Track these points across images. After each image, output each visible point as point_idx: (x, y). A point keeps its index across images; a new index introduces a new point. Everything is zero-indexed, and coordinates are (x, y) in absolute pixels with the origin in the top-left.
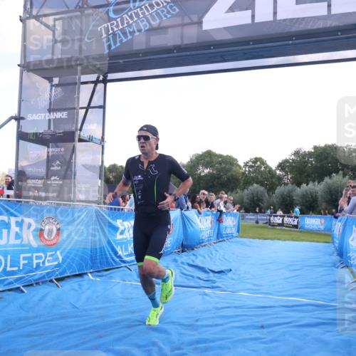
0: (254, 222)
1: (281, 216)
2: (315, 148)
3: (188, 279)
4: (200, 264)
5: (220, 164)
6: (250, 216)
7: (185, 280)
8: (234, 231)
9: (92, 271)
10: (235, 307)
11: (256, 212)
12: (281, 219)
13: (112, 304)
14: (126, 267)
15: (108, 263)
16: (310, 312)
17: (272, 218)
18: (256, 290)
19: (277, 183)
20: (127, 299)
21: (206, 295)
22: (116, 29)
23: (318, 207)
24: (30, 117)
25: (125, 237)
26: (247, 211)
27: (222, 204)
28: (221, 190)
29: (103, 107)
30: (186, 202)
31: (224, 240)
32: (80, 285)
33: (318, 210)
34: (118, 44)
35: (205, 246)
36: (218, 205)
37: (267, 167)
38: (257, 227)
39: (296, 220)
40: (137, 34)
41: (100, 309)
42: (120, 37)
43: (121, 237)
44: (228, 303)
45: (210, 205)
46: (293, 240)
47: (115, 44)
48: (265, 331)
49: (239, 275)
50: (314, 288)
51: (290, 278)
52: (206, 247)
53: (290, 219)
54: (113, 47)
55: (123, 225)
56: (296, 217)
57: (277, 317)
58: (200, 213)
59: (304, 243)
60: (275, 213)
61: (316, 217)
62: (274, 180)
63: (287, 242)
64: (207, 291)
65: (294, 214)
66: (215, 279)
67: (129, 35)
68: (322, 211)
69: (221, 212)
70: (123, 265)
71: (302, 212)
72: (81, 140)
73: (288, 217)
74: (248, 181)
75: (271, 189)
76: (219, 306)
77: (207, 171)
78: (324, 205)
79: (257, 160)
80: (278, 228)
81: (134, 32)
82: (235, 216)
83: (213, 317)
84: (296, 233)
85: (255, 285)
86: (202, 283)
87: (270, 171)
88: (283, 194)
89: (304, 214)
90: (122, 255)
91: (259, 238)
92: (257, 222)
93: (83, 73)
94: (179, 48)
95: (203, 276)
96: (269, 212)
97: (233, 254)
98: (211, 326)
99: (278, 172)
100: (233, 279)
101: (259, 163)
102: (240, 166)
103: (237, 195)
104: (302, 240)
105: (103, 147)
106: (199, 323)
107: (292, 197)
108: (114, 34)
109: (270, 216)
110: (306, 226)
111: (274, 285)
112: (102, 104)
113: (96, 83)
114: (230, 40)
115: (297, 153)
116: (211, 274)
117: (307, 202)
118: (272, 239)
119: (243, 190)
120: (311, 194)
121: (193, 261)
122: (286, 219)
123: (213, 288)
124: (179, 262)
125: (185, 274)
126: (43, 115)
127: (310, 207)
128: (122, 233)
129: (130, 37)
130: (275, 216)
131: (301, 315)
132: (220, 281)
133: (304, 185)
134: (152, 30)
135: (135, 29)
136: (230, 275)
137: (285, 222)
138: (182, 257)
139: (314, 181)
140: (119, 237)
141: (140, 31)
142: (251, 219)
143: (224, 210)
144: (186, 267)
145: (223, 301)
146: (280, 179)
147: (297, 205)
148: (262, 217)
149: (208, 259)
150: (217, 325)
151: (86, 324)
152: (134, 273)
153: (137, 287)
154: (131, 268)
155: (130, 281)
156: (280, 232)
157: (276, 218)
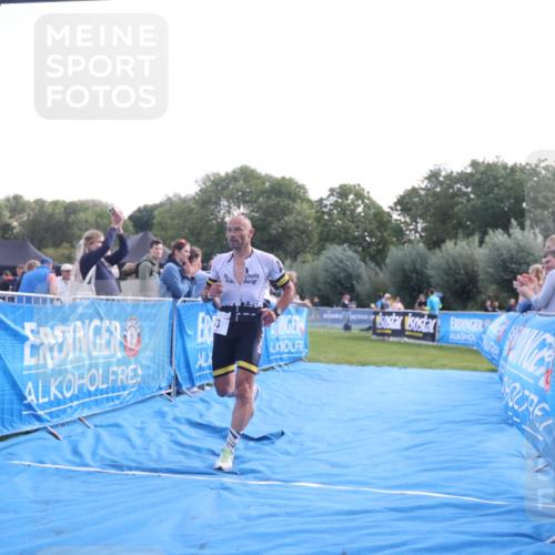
0: (341, 326)
1: (398, 314)
2: (474, 164)
3: (186, 455)
4: (215, 422)
5: (269, 196)
6: (332, 314)
7: (182, 458)
10: (288, 514)
12: (399, 319)
16: (448, 519)
17: (379, 318)
20: (47, 503)
21: (226, 489)
23: (479, 292)
25: (41, 362)
31: (273, 368)
33: (479, 300)
37: (370, 205)
38: (348, 338)
39: (432, 322)
43: (34, 361)
44: (273, 506)
46: (423, 366)
49: (302, 443)
50: (460, 468)
51: (407, 449)
53: (419, 321)
55: (37, 335)
56: (432, 317)
59: (446, 371)
61: (476, 316)
62: (386, 234)
63: (408, 370)
64: (228, 480)
65: (427, 310)
66: (248, 454)
68: (489, 303)
70: (39, 425)
71: (446, 306)
73: (415, 315)
74: (329, 236)
75: (376, 255)
76: (253, 512)
78: (492, 289)
80: (392, 339)
82: (298, 312)
83: (237, 538)
84: (431, 351)
85: (334, 465)
87: (380, 218)
88: (404, 270)
89: (449, 309)
91: (350, 363)
92: (347, 328)
97: (289, 397)
99: (395, 216)
100: (288, 454)
101: (351, 197)
102: (309, 201)
103: (308, 266)
104: (443, 367)
106: (206, 552)
107: (424, 271)
109: (376, 313)
110: (452, 336)
111: (377, 465)
115: (433, 176)
116: (241, 444)
117: (456, 281)
118: (377, 364)
119: (319, 253)
120: (465, 266)
121: (201, 415)
123: (243, 473)
124: (169, 418)
125: (182, 445)
127: (464, 293)
130: (385, 314)
132: (256, 457)
133: (450, 243)
136: (280, 443)
137: (407, 327)
138: (175, 406)
139: (469, 235)
140: (30, 361)
142: (334, 321)
144: (185, 428)
145: (262, 501)
146: (399, 232)
147: (438, 287)
148: (360, 317)
152: (65, 446)
153: (69, 475)
154: (60, 432)
155: (54, 463)
156: (395, 347)
157: (388, 318)
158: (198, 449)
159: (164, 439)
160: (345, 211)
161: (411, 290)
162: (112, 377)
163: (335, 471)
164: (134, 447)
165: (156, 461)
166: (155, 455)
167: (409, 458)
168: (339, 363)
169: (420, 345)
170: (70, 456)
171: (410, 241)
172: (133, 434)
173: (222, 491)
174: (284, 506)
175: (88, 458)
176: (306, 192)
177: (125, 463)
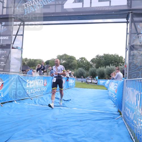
0: (81, 81)
2: (104, 54)
5: (69, 59)
6: (80, 79)
9: (16, 100)
10: (72, 114)
11: (82, 78)
12: (91, 81)
13: (24, 113)
16: (99, 115)
17: (88, 80)
18: (80, 107)
20: (30, 111)
21: (61, 109)
22: (30, 6)
25: (30, 86)
29: (23, 35)
31: (69, 88)
32: (11, 105)
33: (105, 77)
37: (86, 61)
38: (82, 84)
39: (97, 81)
41: (19, 115)
44: (69, 112)
46: (95, 88)
48: (82, 122)
49: (74, 101)
50: (101, 106)
51: (92, 103)
55: (29, 82)
56: (97, 80)
61: (104, 80)
62: (89, 66)
63: (93, 89)
64: (61, 108)
65: (96, 79)
66: (65, 103)
70: (29, 97)
71: (99, 78)
72: (13, 48)
73: (94, 80)
74: (79, 66)
75: (87, 69)
76: (65, 113)
77: (64, 61)
78: (107, 76)
80: (90, 84)
82: (73, 79)
83: (63, 118)
84: (96, 86)
85: (79, 105)
88: (92, 72)
89: (99, 79)
90: (28, 94)
91: (82, 88)
92: (82, 82)
93: (15, 21)
98: (62, 121)
99: (91, 63)
100: (71, 103)
101: (83, 59)
102: (76, 60)
103: (75, 71)
104: (98, 89)
105: (22, 51)
106: (57, 120)
109: (87, 79)
110: (100, 84)
111: (87, 105)
113: (20, 25)
115: (97, 56)
117: (101, 74)
118: (87, 88)
119: (78, 68)
120: (102, 72)
121: (57, 96)
123: (64, 106)
127: (102, 76)
130: (89, 79)
131: (95, 116)
132: (67, 104)
133: (100, 68)
136: (70, 101)
139: (103, 66)
140: (28, 86)
142: (80, 80)
145: (67, 111)
146: (91, 66)
148: (84, 80)
150: (64, 120)
152: (33, 101)
153: (34, 106)
154: (32, 99)
155: (31, 104)
157: (89, 80)
158: (56, 102)
160: (82, 62)
161: (93, 75)
162: (42, 89)
163: (79, 106)
164: (45, 101)
167: (92, 104)
168: (81, 88)
169: (94, 85)
170: (34, 103)
171: (93, 67)
172: (45, 99)
173: (60, 110)
174: (71, 112)
175: (37, 103)
176: (75, 58)
177: (43, 104)
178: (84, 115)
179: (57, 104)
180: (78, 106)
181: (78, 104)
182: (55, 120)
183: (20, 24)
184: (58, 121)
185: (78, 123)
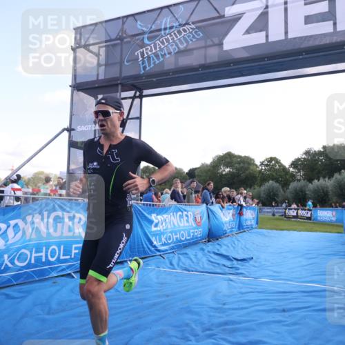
0: (271, 214)
1: (295, 209)
2: (324, 147)
4: (225, 253)
5: (240, 164)
6: (267, 209)
7: (212, 267)
8: (253, 222)
11: (273, 206)
12: (295, 212)
14: (160, 255)
15: (145, 252)
18: (276, 276)
19: (291, 179)
20: (162, 284)
21: (231, 280)
22: (150, 53)
23: (329, 200)
24: (79, 129)
25: (159, 229)
26: (264, 205)
27: (242, 199)
28: (240, 187)
29: (139, 118)
30: (211, 198)
31: (245, 231)
33: (329, 203)
34: (152, 66)
35: (228, 236)
36: (239, 200)
37: (281, 165)
38: (274, 219)
39: (310, 213)
40: (168, 56)
41: (139, 292)
42: (153, 59)
43: (155, 229)
44: (251, 288)
45: (231, 200)
46: (307, 230)
47: (149, 65)
48: (286, 314)
49: (260, 262)
51: (305, 266)
52: (229, 238)
53: (304, 212)
54: (148, 68)
55: (157, 219)
56: (310, 210)
57: (296, 302)
58: (223, 207)
59: (318, 233)
60: (290, 206)
62: (288, 177)
63: (301, 232)
64: (232, 277)
66: (238, 266)
67: (161, 57)
68: (333, 204)
69: (241, 206)
70: (158, 253)
73: (302, 209)
74: (264, 178)
75: (285, 184)
76: (243, 290)
77: (227, 170)
78: (335, 199)
79: (271, 159)
80: (293, 220)
81: (165, 54)
82: (254, 209)
83: (238, 301)
84: (310, 225)
85: (275, 272)
86: (227, 270)
87: (284, 169)
90: (157, 245)
91: (276, 229)
92: (274, 215)
93: (123, 91)
94: (203, 67)
95: (228, 263)
96: (284, 205)
98: (237, 309)
99: (291, 169)
100: (254, 266)
101: (273, 162)
102: (256, 165)
103: (256, 190)
104: (316, 231)
106: (226, 307)
107: (305, 191)
108: (149, 57)
109: (286, 209)
110: (319, 218)
111: (293, 272)
112: (139, 116)
113: (133, 98)
114: (248, 57)
115: (307, 153)
116: (235, 262)
117: (318, 196)
118: (288, 230)
119: (260, 186)
120: (323, 189)
122: (300, 212)
123: (237, 274)
124: (206, 251)
125: (212, 262)
126: (90, 126)
127: (323, 201)
128: (156, 225)
129: (162, 59)
132: (243, 268)
133: (316, 181)
134: (180, 52)
135: (166, 52)
136: (251, 262)
137: (299, 215)
138: (208, 246)
139: (324, 177)
140: (154, 229)
141: (170, 53)
142: (268, 212)
143: (244, 204)
144: (212, 255)
145: (246, 286)
146: (293, 176)
147: (310, 198)
148: (278, 210)
149: (232, 248)
150: (242, 308)
151: (128, 306)
152: (167, 261)
153: (170, 273)
154: (165, 256)
155: (163, 268)
156: (295, 223)
157: (291, 211)
158: (218, 264)
159: (204, 259)
160: (272, 168)
161: (301, 200)
163: (275, 274)
164: (193, 262)
165: (203, 268)
166: (201, 266)
167: (307, 270)
168: (271, 229)
169: (305, 222)
170: (169, 265)
171: (299, 180)
172: (192, 257)
173: (230, 282)
174: (256, 289)
175: (176, 267)
176: (254, 161)
177: (190, 269)
178: (290, 296)
179: (221, 269)
180: (271, 273)
181: (270, 268)
182: (220, 306)
183: (132, 95)
184: (230, 309)
185: (278, 317)
